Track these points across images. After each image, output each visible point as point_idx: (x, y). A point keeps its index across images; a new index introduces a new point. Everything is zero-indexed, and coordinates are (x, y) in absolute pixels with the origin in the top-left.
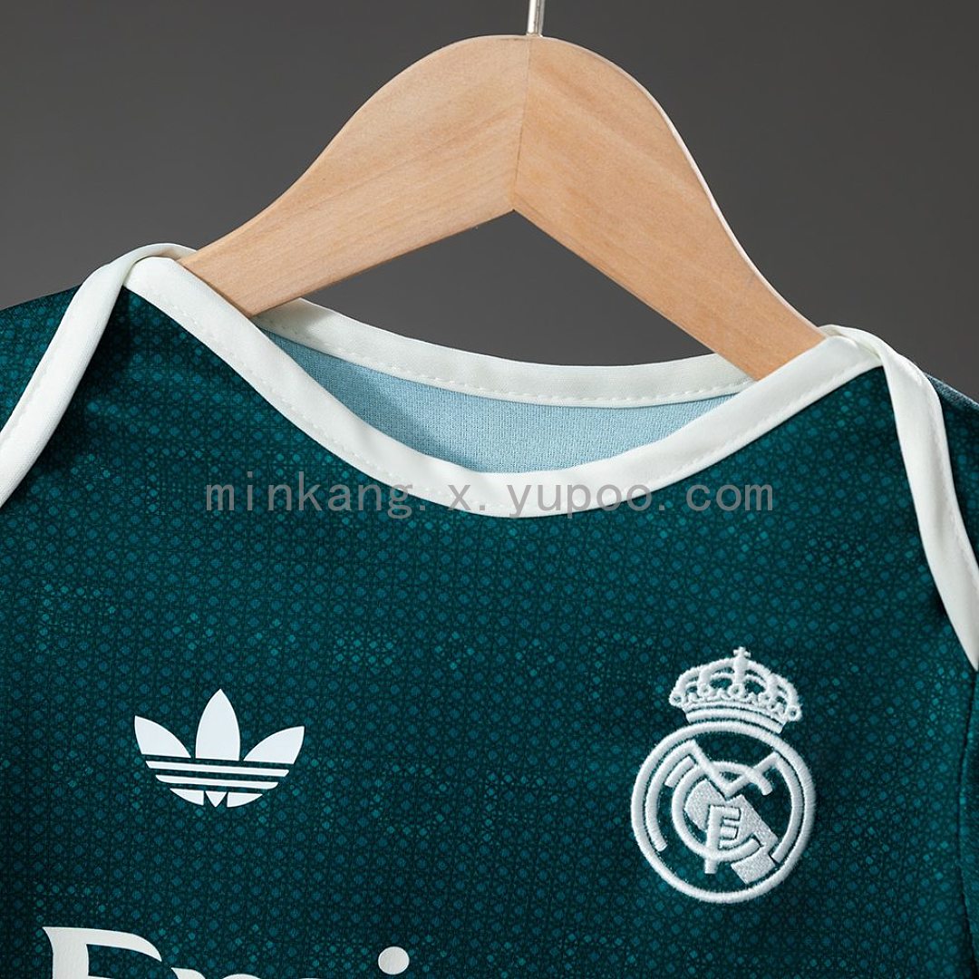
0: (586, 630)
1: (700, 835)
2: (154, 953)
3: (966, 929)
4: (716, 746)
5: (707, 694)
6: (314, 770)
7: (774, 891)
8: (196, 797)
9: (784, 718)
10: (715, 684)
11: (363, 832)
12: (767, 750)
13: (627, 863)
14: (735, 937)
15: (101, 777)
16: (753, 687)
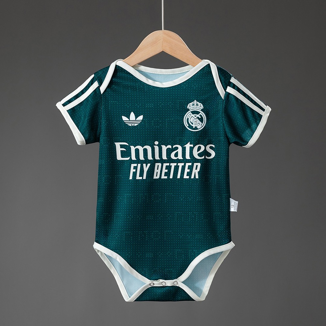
0: (176, 100)
1: (192, 124)
2: (127, 144)
3: (225, 130)
4: (193, 113)
5: (192, 106)
6: (145, 120)
7: (202, 129)
8: (130, 125)
9: (201, 108)
10: (193, 105)
11: (151, 127)
12: (200, 112)
13: (184, 128)
14: (198, 135)
15: (119, 124)
16: (197, 105)
